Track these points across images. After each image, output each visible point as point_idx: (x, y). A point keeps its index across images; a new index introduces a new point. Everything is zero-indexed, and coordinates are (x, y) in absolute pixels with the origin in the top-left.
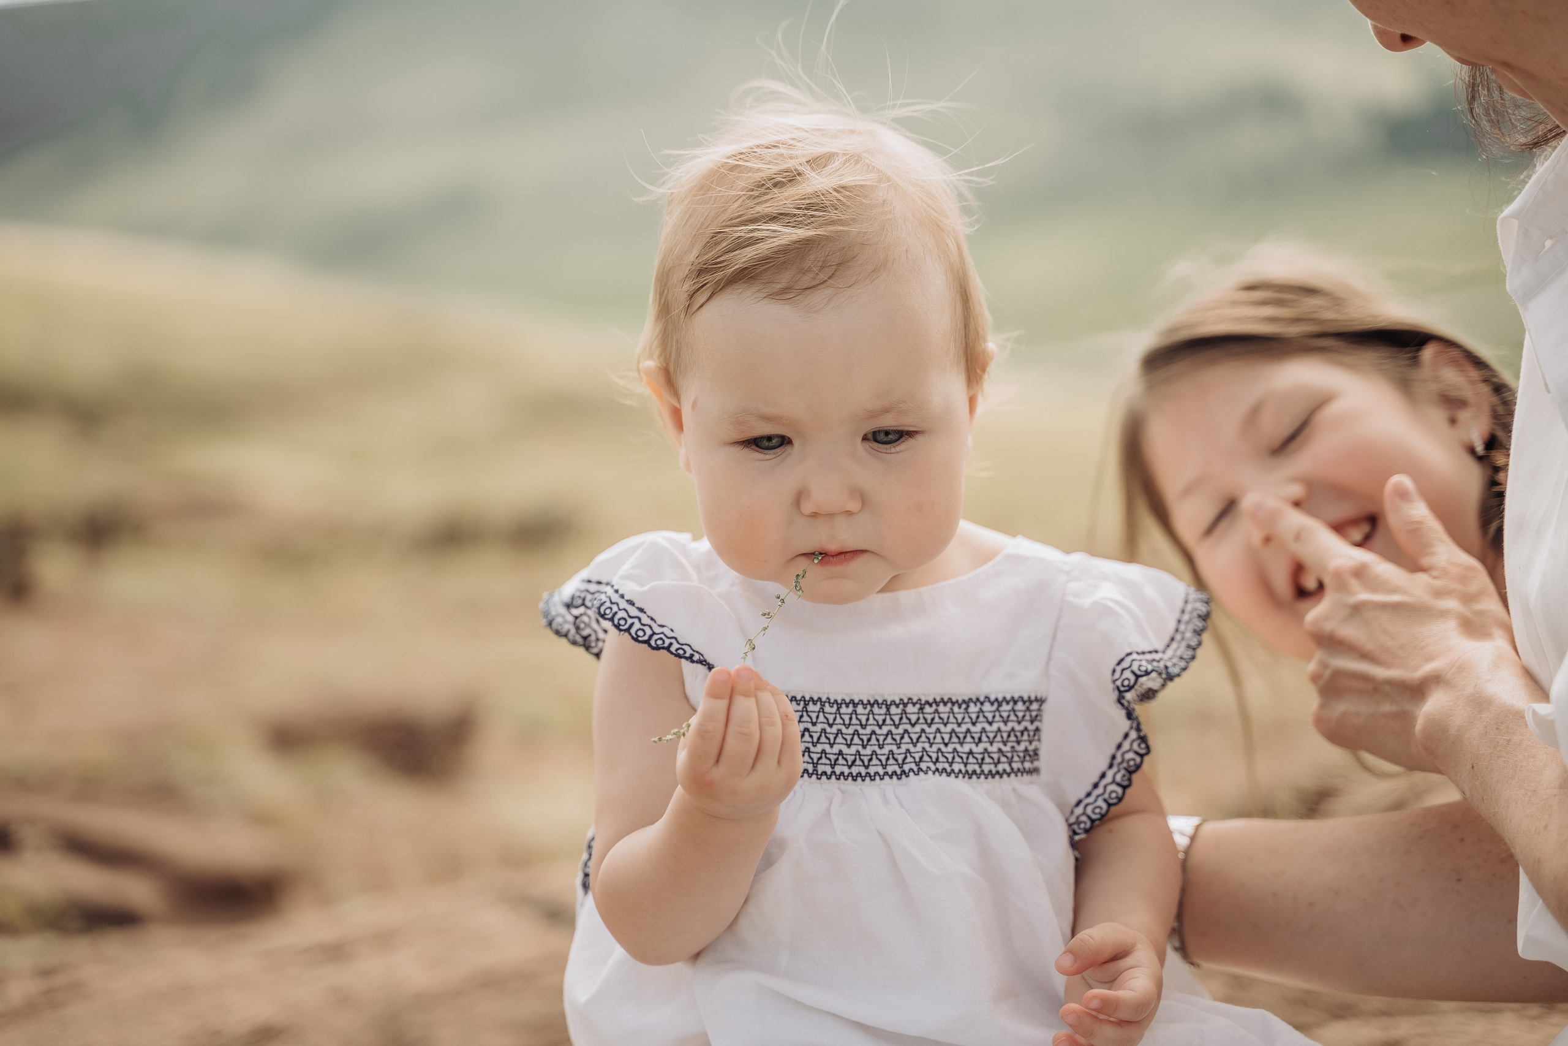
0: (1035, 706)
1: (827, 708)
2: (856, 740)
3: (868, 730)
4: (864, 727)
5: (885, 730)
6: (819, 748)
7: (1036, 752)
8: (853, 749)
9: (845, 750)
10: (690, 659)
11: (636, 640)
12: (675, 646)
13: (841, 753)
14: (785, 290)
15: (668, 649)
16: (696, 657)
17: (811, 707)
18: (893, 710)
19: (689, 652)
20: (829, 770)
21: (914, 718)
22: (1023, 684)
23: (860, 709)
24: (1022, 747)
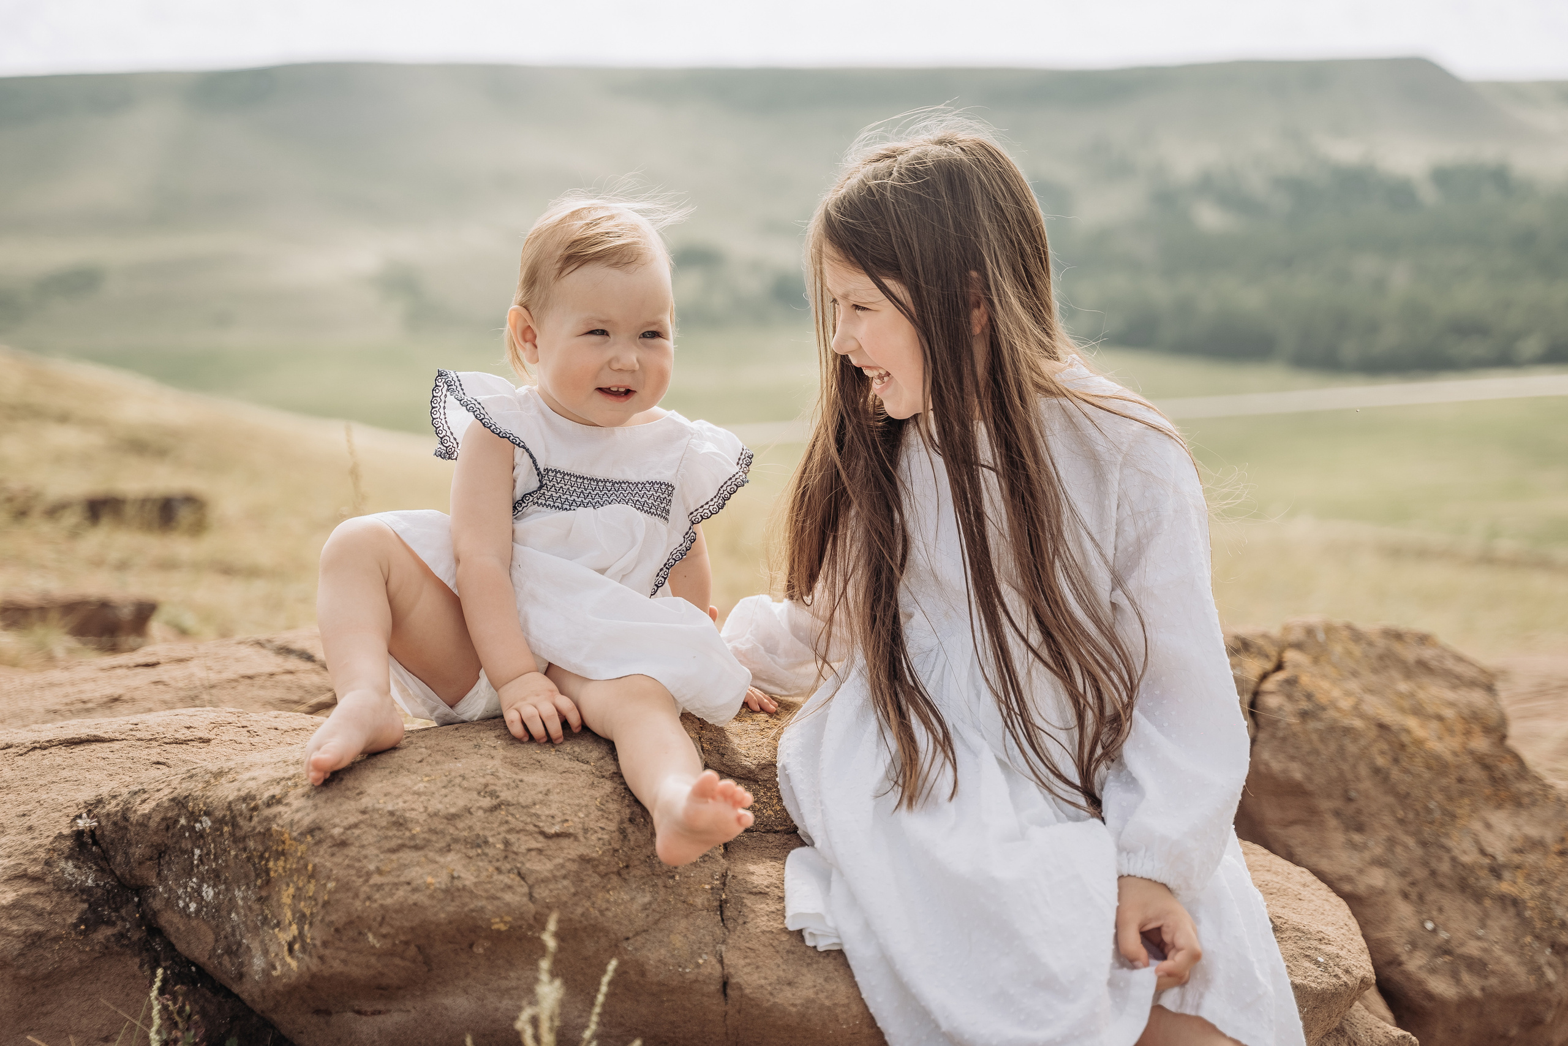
0: (670, 488)
1: (572, 479)
2: (582, 495)
3: (588, 491)
4: (586, 490)
5: (595, 492)
6: (565, 496)
7: (668, 512)
8: (580, 499)
9: (576, 499)
10: (518, 445)
11: (493, 432)
12: (512, 438)
13: (574, 500)
14: (617, 263)
15: (508, 438)
16: (522, 444)
17: (566, 477)
18: (600, 484)
19: (518, 441)
20: (560, 505)
21: (609, 488)
22: (666, 476)
23: (585, 481)
24: (663, 505)
